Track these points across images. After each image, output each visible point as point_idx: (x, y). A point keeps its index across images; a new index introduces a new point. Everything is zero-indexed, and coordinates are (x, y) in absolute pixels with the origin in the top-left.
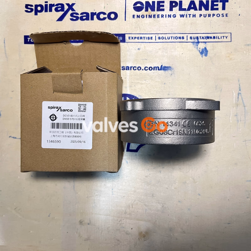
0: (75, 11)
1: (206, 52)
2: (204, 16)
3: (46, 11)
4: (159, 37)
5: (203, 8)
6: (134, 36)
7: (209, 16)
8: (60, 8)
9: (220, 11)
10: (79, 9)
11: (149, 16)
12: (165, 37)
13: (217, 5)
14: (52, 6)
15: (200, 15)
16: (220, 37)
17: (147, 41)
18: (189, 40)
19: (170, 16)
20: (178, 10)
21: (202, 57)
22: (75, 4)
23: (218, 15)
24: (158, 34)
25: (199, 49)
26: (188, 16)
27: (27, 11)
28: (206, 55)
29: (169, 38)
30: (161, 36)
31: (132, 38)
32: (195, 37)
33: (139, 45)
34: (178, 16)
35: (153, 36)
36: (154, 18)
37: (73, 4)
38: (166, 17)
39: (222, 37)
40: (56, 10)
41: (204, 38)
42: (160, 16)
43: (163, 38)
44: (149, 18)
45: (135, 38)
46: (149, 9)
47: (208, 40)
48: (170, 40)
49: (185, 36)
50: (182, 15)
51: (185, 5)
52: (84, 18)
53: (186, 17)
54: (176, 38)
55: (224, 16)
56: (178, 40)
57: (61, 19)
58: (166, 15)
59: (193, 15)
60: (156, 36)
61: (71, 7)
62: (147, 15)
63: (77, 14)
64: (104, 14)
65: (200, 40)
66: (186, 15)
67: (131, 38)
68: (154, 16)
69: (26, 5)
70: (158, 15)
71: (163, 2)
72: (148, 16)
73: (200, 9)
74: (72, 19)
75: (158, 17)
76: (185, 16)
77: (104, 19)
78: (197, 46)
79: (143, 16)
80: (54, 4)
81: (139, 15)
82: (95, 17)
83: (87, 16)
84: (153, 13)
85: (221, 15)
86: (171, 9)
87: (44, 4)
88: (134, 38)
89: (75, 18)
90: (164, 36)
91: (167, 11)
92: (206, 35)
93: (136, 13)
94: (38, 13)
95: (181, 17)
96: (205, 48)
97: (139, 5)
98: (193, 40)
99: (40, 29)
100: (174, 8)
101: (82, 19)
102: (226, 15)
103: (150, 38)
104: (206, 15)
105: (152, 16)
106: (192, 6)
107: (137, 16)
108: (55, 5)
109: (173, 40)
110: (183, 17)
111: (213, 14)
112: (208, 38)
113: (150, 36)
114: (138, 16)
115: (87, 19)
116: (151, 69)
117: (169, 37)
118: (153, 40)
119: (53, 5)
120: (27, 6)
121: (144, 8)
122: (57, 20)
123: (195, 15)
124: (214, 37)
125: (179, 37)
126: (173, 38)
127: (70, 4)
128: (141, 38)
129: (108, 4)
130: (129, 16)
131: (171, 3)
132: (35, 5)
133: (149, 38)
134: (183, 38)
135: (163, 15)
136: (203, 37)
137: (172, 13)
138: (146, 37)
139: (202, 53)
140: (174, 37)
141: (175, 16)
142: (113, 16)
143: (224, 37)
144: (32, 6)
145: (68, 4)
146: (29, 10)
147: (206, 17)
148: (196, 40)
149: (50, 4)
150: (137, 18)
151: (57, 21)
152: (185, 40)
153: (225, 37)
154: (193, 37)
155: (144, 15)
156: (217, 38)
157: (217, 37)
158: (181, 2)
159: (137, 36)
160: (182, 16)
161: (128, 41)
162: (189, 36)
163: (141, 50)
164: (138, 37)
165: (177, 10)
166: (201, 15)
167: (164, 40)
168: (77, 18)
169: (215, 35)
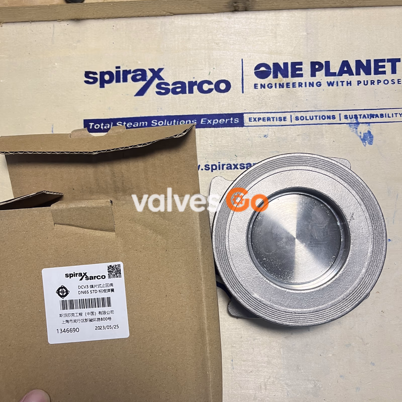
0: (164, 80)
1: (370, 138)
2: (364, 84)
3: (118, 81)
4: (296, 117)
5: (361, 71)
6: (257, 116)
7: (372, 83)
8: (140, 77)
9: (389, 76)
10: (169, 77)
11: (280, 84)
12: (306, 117)
13: (384, 67)
14: (126, 73)
15: (358, 81)
16: (390, 115)
17: (278, 123)
18: (343, 120)
19: (311, 84)
20: (324, 75)
21: (365, 146)
22: (163, 69)
23: (386, 82)
24: (295, 112)
25: (359, 134)
26: (340, 84)
27: (88, 81)
28: (371, 143)
29: (313, 119)
30: (299, 115)
31: (255, 120)
32: (352, 115)
33: (265, 130)
34: (324, 84)
35: (288, 115)
36: (287, 87)
37: (160, 70)
38: (306, 86)
39: (394, 115)
40: (134, 79)
41: (367, 116)
42: (297, 85)
43: (302, 118)
44: (280, 88)
45: (259, 119)
46: (279, 75)
47: (373, 120)
48: (314, 121)
49: (336, 114)
50: (331, 82)
51: (335, 68)
52: (178, 90)
53: (337, 85)
54: (323, 117)
55: (394, 83)
56: (327, 121)
57: (141, 92)
58: (306, 83)
59: (347, 82)
60: (291, 116)
61: (156, 74)
62: (276, 84)
63: (167, 84)
64: (210, 83)
65: (360, 120)
66: (337, 82)
67: (253, 120)
68: (288, 84)
69: (86, 72)
70: (293, 83)
71: (301, 63)
72: (278, 85)
73: (358, 73)
74: (158, 93)
75: (293, 87)
76: (335, 83)
77: (210, 91)
78: (357, 129)
79: (270, 86)
80: (130, 70)
81: (265, 84)
82: (195, 88)
83: (182, 88)
84: (285, 81)
85: (390, 82)
86: (313, 74)
87: (114, 71)
88: (257, 119)
89: (163, 91)
90: (304, 115)
91: (307, 77)
92: (369, 112)
93: (260, 81)
94: (106, 85)
95: (329, 86)
96: (369, 132)
97: (263, 69)
98: (349, 121)
99: (109, 108)
100: (317, 73)
101: (174, 92)
102: (398, 82)
103: (282, 119)
104: (367, 81)
105: (285, 85)
106: (345, 69)
107: (261, 85)
108: (132, 71)
109: (318, 121)
110: (333, 86)
111: (378, 80)
112: (372, 116)
113: (282, 115)
114: (263, 86)
115: (183, 92)
117: (313, 117)
118: (288, 122)
119: (129, 72)
120: (87, 74)
121: (272, 73)
122: (135, 94)
123: (350, 81)
124: (382, 115)
125: (328, 116)
126: (318, 117)
127: (156, 70)
128: (269, 119)
129: (215, 68)
130: (249, 85)
131: (313, 64)
132: (101, 72)
133: (280, 119)
134: (334, 117)
135: (302, 84)
136: (364, 116)
137: (314, 80)
138: (277, 118)
139: (364, 140)
140: (320, 116)
141: (319, 84)
142: (223, 86)
143: (396, 114)
144: (95, 73)
145: (152, 70)
146: (91, 80)
147: (367, 85)
148: (355, 119)
149: (123, 71)
150: (261, 88)
151: (135, 96)
152: (337, 120)
153: (398, 115)
154: (350, 116)
155: (271, 84)
156: (386, 117)
157: (386, 114)
158: (328, 63)
159: (262, 116)
160: (330, 84)
161: (247, 125)
162: (343, 114)
163: (268, 138)
164: (263, 118)
165: (322, 75)
166: (359, 83)
167: (305, 122)
168: (167, 91)
169: (383, 112)
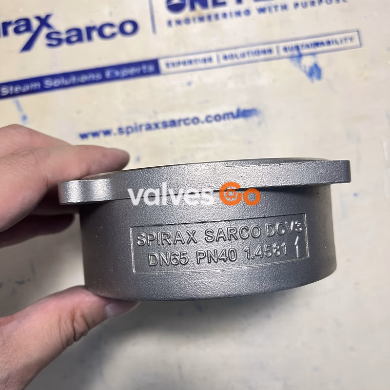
1: (317, 72)
4: (224, 56)
6: (175, 60)
7: (313, 3)
8: (24, 28)
10: (60, 24)
12: (236, 54)
14: (7, 25)
16: (338, 42)
17: (203, 65)
18: (283, 53)
19: (238, 14)
20: (252, 1)
21: (312, 82)
22: (51, 14)
23: (328, 1)
24: (222, 50)
25: (304, 68)
26: (273, 9)
28: (319, 77)
29: (244, 56)
30: (227, 53)
31: (173, 65)
32: (292, 47)
33: (188, 77)
34: (254, 12)
35: (214, 55)
36: (209, 21)
37: (48, 16)
38: (231, 16)
39: (344, 41)
40: (17, 31)
41: (310, 45)
43: (232, 57)
44: (199, 22)
45: (178, 64)
46: (197, 6)
47: (318, 49)
48: (247, 59)
49: (273, 47)
50: (261, 8)
52: (74, 39)
53: (270, 12)
54: (257, 53)
55: (339, 2)
56: (262, 56)
57: (28, 47)
58: (231, 13)
59: (282, 5)
60: (217, 56)
61: (44, 22)
62: (194, 18)
63: (58, 33)
65: (302, 51)
66: (270, 8)
67: (171, 65)
68: (209, 17)
70: (216, 15)
72: (197, 20)
74: (49, 45)
75: (216, 20)
76: (267, 9)
77: (113, 35)
78: (300, 63)
79: (187, 21)
80: (11, 21)
81: (180, 20)
82: (95, 33)
83: (78, 35)
84: (205, 12)
85: (334, 1)
89: (55, 43)
90: (233, 52)
92: (313, 40)
93: (174, 16)
95: (259, 12)
96: (316, 65)
97: (176, 2)
98: (289, 53)
101: (69, 41)
103: (208, 60)
104: (306, 2)
107: (176, 21)
108: (13, 22)
109: (252, 58)
110: (264, 12)
111: (318, 1)
112: (317, 44)
113: (206, 56)
114: (178, 22)
115: (80, 39)
116: (218, 118)
117: (244, 54)
118: (215, 63)
119: (9, 24)
121: (188, 5)
122: (21, 50)
123: (286, 5)
124: (329, 43)
125: (262, 51)
126: (251, 53)
127: (43, 17)
128: (191, 62)
129: (117, 7)
133: (205, 61)
134: (270, 51)
135: (226, 14)
136: (307, 46)
137: (241, 8)
138: (199, 60)
139: (310, 75)
141: (248, 12)
142: (129, 28)
145: (38, 18)
147: (306, 6)
148: (296, 51)
149: (4, 23)
150: (177, 25)
152: (274, 54)
153: (347, 40)
154: (289, 47)
156: (333, 44)
157: (332, 41)
159: (181, 59)
160: (261, 11)
161: (166, 72)
162: (282, 45)
163: (193, 86)
164: (183, 62)
165: (249, 2)
166: (296, 5)
167: (235, 60)
168: (60, 41)
169: (330, 38)
